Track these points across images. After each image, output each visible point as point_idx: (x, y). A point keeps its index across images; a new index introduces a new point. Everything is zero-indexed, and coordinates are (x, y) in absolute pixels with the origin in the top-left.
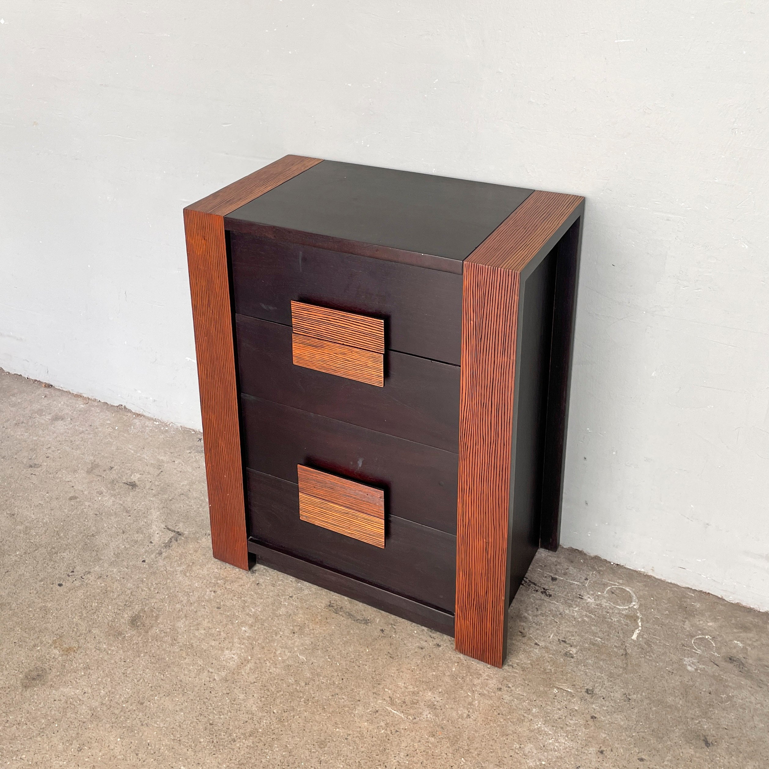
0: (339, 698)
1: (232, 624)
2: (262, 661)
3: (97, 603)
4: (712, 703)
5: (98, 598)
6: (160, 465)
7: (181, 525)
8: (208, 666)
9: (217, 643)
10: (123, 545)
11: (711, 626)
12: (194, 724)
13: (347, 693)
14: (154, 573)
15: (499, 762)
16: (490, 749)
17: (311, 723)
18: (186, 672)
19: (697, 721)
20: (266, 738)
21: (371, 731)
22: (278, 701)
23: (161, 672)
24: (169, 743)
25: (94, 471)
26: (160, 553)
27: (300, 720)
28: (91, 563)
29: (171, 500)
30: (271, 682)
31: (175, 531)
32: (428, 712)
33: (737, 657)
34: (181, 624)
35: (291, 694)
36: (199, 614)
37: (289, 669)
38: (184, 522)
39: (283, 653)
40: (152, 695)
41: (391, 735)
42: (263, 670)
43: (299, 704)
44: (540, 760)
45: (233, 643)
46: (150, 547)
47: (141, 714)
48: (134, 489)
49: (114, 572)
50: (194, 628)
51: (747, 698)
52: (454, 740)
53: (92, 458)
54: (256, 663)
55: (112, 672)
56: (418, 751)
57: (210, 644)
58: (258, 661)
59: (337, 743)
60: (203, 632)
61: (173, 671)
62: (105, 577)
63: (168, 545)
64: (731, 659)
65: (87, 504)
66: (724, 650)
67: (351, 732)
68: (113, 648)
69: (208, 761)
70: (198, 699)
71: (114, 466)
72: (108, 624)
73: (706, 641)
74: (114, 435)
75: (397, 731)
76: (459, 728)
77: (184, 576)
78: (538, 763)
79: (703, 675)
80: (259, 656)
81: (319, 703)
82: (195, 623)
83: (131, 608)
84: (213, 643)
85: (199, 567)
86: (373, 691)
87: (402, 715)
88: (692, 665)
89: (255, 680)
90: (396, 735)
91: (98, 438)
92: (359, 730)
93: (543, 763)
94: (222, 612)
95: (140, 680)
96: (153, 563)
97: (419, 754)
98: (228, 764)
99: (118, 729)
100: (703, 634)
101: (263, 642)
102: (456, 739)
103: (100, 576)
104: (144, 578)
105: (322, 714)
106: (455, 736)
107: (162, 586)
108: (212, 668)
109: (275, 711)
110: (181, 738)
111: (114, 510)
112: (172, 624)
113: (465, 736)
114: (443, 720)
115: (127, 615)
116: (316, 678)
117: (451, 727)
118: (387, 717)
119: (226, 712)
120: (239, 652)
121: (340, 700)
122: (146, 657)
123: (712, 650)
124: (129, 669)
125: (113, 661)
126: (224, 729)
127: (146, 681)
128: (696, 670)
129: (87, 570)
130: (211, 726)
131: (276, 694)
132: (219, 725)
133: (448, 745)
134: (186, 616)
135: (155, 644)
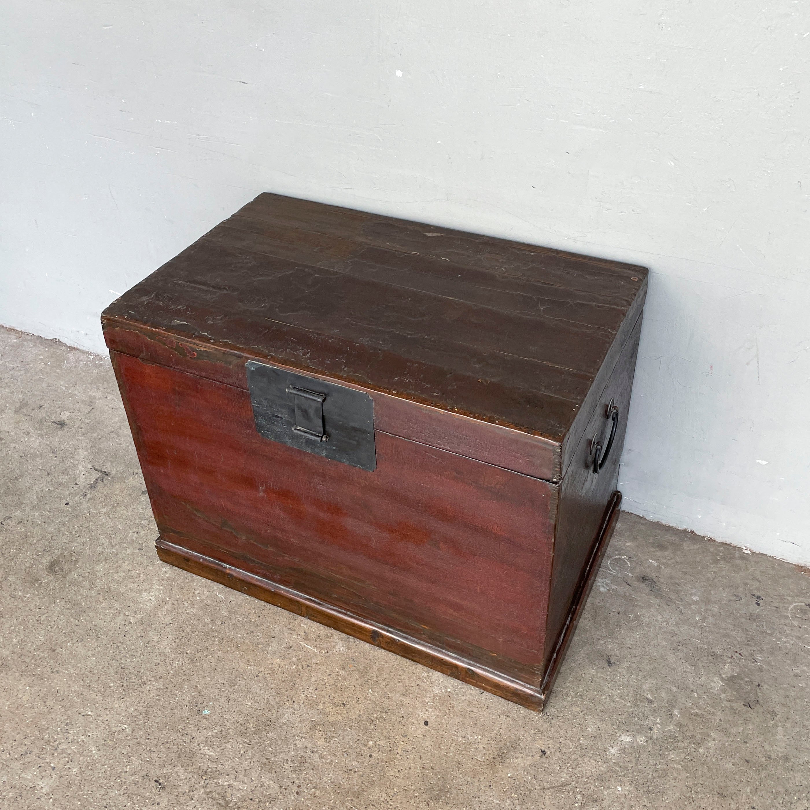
0: (254, 636)
1: (153, 565)
2: (180, 602)
3: (16, 549)
4: (619, 624)
5: (16, 544)
6: (91, 402)
7: (108, 464)
8: (125, 610)
9: (136, 585)
10: (47, 487)
11: (628, 546)
12: (105, 669)
13: (262, 630)
14: (77, 516)
15: (406, 692)
16: (398, 679)
17: (223, 662)
18: (102, 617)
19: (603, 642)
20: (177, 679)
21: (282, 667)
22: (192, 642)
23: (77, 617)
24: (78, 689)
25: (23, 410)
26: (85, 495)
27: (213, 660)
28: (12, 508)
29: (100, 439)
30: (187, 623)
31: (101, 471)
32: (341, 645)
33: (650, 576)
34: (100, 568)
35: (206, 634)
36: (120, 556)
37: (206, 609)
38: (111, 461)
39: (201, 592)
40: (65, 641)
41: (302, 670)
42: (180, 611)
43: (213, 644)
44: (445, 687)
45: (152, 584)
46: (75, 489)
47: (52, 661)
48: (63, 428)
49: (36, 516)
50: (113, 571)
51: (654, 616)
52: (364, 673)
53: (21, 396)
54: (173, 604)
55: (26, 619)
56: (327, 684)
57: (129, 586)
58: (175, 603)
59: (248, 681)
60: (122, 574)
61: (89, 616)
62: (26, 522)
63: (93, 487)
64: (644, 579)
65: (12, 445)
66: (638, 570)
67: (263, 670)
68: (29, 595)
69: (116, 706)
70: (112, 643)
71: (43, 404)
72: (25, 571)
73: (622, 561)
74: (46, 371)
75: (308, 666)
76: (370, 659)
77: (108, 518)
78: (443, 691)
79: (615, 595)
80: (178, 597)
81: (233, 641)
82: (115, 566)
83: (50, 553)
84: (131, 586)
85: (124, 508)
86: (289, 627)
87: (315, 650)
88: (605, 586)
89: (171, 622)
90: (307, 670)
91: (29, 375)
92: (270, 666)
93: (449, 690)
94: (143, 553)
95: (53, 627)
96: (76, 505)
97: (328, 687)
98: (136, 707)
99: (28, 677)
100: (619, 555)
101: (183, 582)
102: (366, 670)
103: (20, 520)
104: (67, 521)
105: (236, 652)
106: (366, 668)
107: (84, 529)
108: (128, 611)
109: (188, 652)
110: (91, 684)
111: (41, 451)
112: (91, 567)
113: (375, 667)
114: (355, 652)
115: (45, 561)
116: (233, 617)
117: (362, 659)
118: (299, 652)
119: (139, 655)
120: (157, 594)
121: (255, 638)
122: (61, 603)
123: (626, 570)
124: (44, 616)
125: (27, 609)
126: (135, 672)
127: (60, 627)
128: (609, 590)
129: (7, 515)
130: (123, 670)
131: (191, 635)
132: (131, 668)
133: (358, 677)
134: (106, 559)
135: (72, 589)
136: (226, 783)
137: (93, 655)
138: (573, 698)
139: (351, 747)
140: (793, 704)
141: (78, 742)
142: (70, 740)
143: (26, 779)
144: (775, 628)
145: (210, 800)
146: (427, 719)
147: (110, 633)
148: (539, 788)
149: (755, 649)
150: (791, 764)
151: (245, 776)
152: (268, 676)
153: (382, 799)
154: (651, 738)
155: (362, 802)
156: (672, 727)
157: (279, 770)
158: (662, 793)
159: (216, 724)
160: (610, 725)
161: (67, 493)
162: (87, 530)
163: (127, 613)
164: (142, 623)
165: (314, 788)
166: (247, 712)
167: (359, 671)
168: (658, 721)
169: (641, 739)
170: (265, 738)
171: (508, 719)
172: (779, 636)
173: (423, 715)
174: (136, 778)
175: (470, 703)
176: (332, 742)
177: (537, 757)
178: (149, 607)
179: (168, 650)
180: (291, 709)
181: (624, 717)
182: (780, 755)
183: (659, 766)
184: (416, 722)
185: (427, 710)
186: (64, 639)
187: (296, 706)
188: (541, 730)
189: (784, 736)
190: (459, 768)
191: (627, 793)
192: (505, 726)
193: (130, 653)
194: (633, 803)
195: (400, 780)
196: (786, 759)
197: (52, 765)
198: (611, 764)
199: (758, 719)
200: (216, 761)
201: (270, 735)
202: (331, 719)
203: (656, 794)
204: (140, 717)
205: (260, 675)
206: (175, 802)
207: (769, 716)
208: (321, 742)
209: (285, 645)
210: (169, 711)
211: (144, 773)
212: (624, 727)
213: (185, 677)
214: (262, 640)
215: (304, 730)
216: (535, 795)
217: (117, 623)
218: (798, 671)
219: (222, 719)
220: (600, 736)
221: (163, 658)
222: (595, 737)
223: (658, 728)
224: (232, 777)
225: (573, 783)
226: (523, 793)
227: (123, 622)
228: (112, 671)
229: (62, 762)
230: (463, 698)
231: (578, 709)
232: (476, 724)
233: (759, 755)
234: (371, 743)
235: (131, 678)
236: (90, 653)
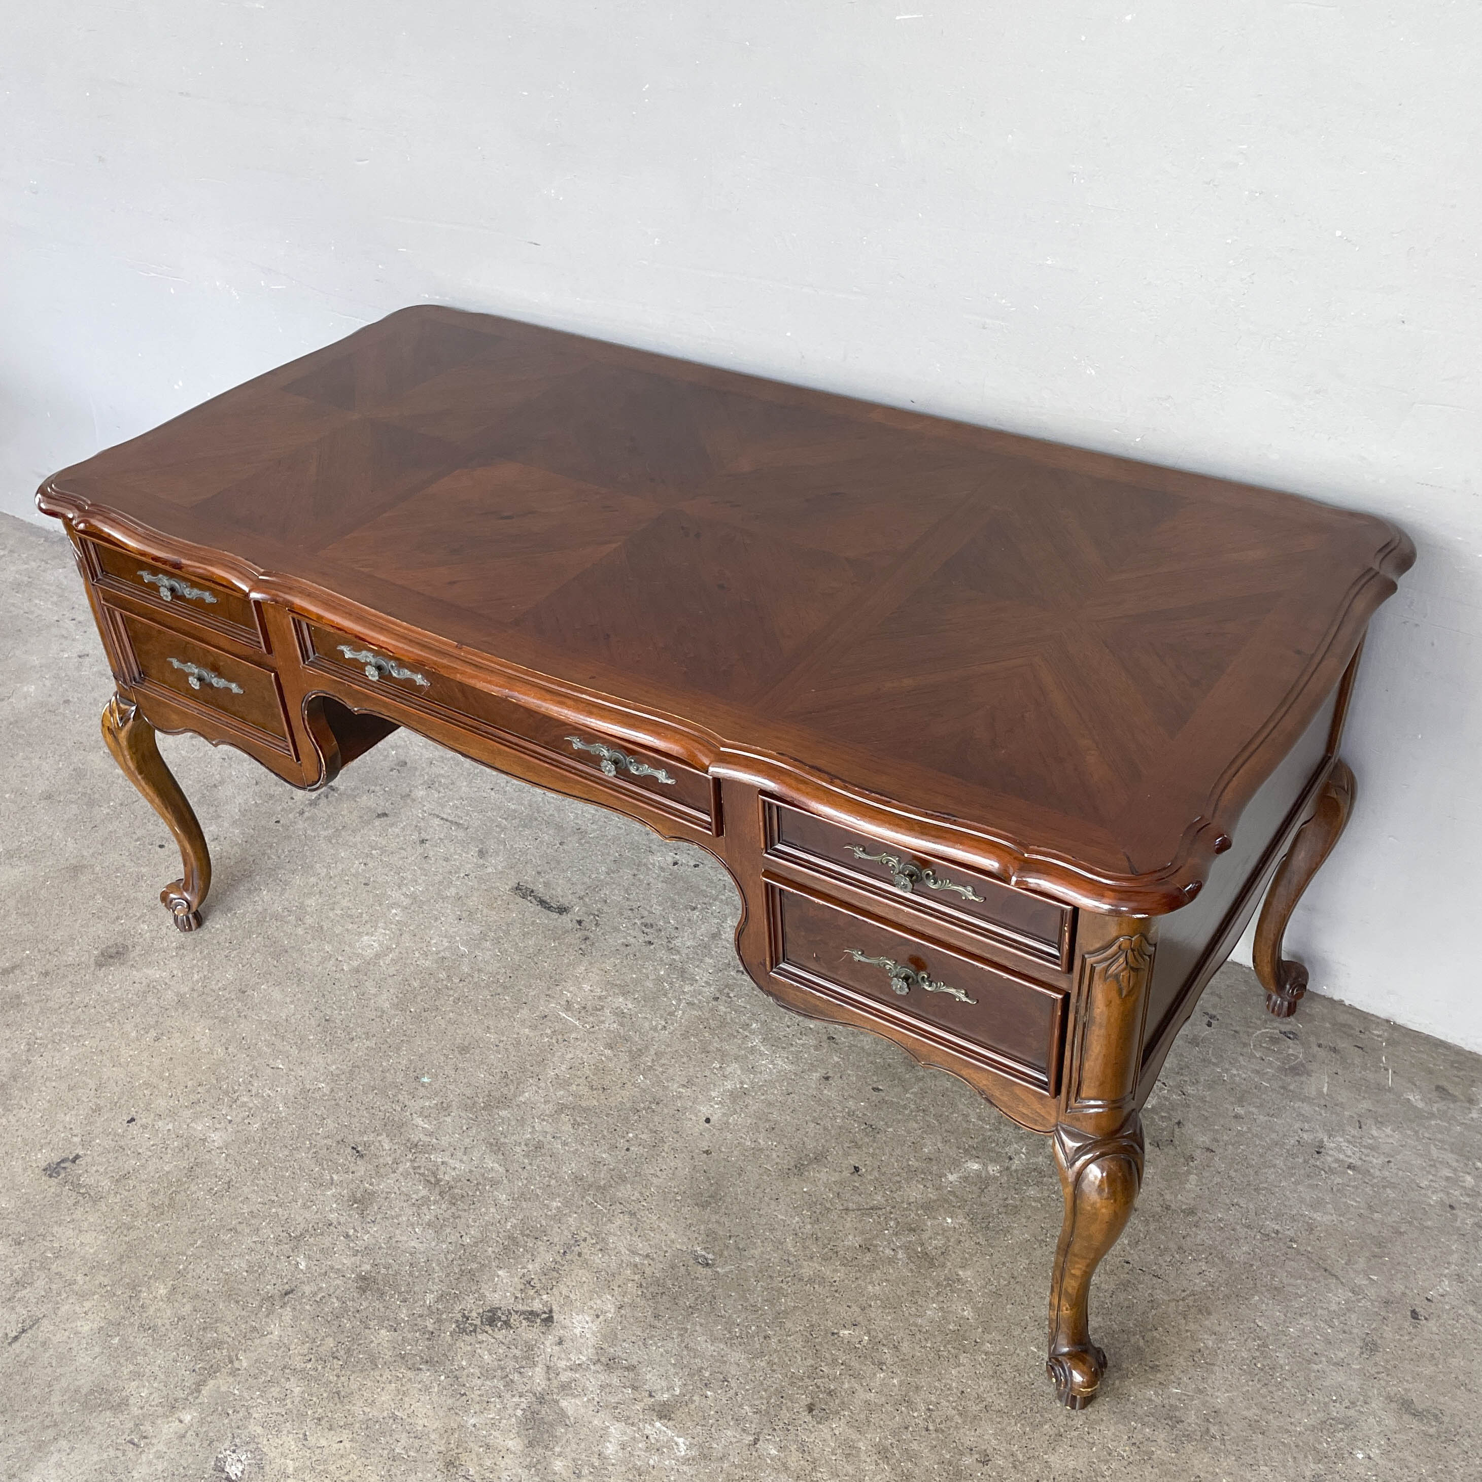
136: (439, 1160)
137: (292, 1002)
138: (912, 1112)
139: (604, 1137)
140: (1221, 1150)
141: (263, 1096)
142: (253, 1093)
143: (195, 1130)
144: (1224, 1056)
145: (417, 1176)
146: (709, 1116)
147: (316, 980)
148: (841, 1208)
149: (1186, 1079)
150: (1196, 1218)
151: (465, 1154)
152: (511, 1048)
153: (633, 1198)
154: (1008, 1169)
155: (608, 1197)
156: (1040, 1158)
157: (507, 1152)
158: (1007, 1231)
159: (436, 1094)
160: (955, 1148)
161: (279, 808)
162: (300, 855)
163: (340, 958)
164: (357, 971)
165: (550, 1177)
166: (477, 1085)
167: (630, 1052)
168: (1024, 1150)
169: (993, 1169)
170: (497, 1116)
171: (818, 1127)
172: (1227, 1066)
173: (705, 1110)
174: (329, 1142)
175: (770, 1104)
176: (581, 1128)
177: (846, 1174)
178: (369, 953)
179: (387, 1005)
180: (534, 1088)
181: (976, 1140)
182: (1184, 1207)
183: (1011, 1202)
184: (694, 1118)
185: (712, 1106)
186: (258, 981)
187: (542, 1084)
188: (860, 1143)
189: (1197, 1186)
190: (740, 1175)
191: (957, 1226)
192: (812, 1135)
193: (338, 1004)
194: (962, 1239)
195: (661, 1180)
196: (1191, 1212)
197: (229, 1118)
198: (945, 1192)
199: (1164, 1163)
200: (431, 1134)
201: (503, 1113)
202: (584, 1104)
203: (998, 1232)
204: (343, 1077)
205: (501, 1045)
206: (373, 1173)
207: (1182, 1160)
208: (568, 1128)
209: (538, 1013)
210: (380, 1073)
211: (339, 1138)
212: (974, 1152)
213: (405, 1038)
214: (510, 1005)
215: (547, 1112)
216: (834, 1216)
217: (326, 969)
218: (1240, 1110)
219: (444, 1090)
220: (938, 1161)
221: (379, 1014)
222: (930, 1159)
223: (1020, 1157)
224: (448, 1153)
225: (888, 1208)
226: (818, 1211)
227: (334, 968)
228: (313, 1022)
229: (241, 1115)
230: (763, 1097)
231: (916, 1126)
232: (773, 1129)
233: (1155, 1204)
234: (631, 1135)
235: (336, 1032)
236: (288, 1000)
